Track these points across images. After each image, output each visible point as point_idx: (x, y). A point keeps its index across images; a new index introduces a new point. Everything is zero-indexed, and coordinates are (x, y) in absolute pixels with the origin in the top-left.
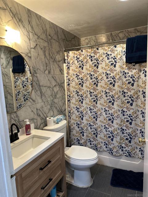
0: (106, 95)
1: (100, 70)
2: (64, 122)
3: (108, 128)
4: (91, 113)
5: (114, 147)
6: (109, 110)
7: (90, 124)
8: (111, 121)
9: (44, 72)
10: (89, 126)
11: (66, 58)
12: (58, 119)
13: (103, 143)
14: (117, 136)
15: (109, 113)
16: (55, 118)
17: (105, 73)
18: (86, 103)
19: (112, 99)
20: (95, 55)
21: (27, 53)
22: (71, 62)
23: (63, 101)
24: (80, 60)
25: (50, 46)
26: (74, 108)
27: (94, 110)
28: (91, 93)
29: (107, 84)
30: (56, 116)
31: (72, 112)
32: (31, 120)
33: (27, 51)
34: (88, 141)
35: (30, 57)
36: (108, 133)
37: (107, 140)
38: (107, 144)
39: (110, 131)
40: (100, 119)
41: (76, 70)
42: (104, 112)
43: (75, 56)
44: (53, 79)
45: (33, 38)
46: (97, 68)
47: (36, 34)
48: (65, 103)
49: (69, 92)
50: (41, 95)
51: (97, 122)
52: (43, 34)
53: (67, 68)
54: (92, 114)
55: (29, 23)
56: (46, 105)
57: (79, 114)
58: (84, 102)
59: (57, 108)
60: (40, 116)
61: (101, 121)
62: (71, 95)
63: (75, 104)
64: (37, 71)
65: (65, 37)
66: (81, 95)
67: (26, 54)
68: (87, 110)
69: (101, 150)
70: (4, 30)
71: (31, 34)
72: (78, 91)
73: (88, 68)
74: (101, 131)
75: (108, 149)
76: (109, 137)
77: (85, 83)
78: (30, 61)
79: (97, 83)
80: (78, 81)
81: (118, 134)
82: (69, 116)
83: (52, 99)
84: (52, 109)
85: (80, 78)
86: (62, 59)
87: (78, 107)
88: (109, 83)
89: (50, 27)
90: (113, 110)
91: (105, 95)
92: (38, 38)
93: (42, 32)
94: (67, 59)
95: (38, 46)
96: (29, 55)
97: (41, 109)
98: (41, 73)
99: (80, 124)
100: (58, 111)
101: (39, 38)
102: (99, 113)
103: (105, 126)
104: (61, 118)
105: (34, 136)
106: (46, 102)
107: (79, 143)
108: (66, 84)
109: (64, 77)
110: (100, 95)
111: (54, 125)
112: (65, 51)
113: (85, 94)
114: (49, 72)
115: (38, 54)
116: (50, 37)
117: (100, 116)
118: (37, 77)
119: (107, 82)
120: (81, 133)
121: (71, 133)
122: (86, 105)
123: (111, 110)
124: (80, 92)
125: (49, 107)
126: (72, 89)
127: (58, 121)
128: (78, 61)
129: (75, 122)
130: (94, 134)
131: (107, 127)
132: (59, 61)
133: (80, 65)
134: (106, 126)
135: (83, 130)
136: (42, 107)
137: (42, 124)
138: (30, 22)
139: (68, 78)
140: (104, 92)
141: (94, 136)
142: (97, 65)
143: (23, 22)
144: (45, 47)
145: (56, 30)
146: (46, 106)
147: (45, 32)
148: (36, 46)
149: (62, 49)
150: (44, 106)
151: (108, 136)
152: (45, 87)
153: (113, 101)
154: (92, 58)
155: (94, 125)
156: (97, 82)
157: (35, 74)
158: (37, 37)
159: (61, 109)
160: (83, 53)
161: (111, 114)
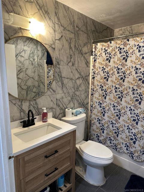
0: (133, 92)
1: (129, 63)
2: (83, 115)
3: (131, 129)
4: (114, 110)
5: (135, 151)
6: (135, 110)
7: (112, 121)
8: (136, 121)
9: (67, 63)
10: (111, 124)
11: (94, 50)
12: (77, 112)
13: (124, 144)
14: (141, 139)
15: (135, 113)
16: (74, 111)
17: (134, 67)
18: (110, 99)
19: (139, 97)
20: (125, 47)
21: (51, 45)
22: (99, 54)
23: (86, 94)
24: (108, 53)
25: (76, 38)
26: (97, 103)
27: (118, 108)
28: (116, 88)
29: (136, 80)
30: (76, 109)
31: (94, 106)
32: (50, 109)
33: (51, 43)
34: (108, 139)
35: (54, 49)
36: (130, 134)
37: (129, 142)
38: (128, 146)
39: (134, 133)
40: (124, 118)
41: (103, 63)
42: (129, 110)
43: (104, 48)
44: (76, 72)
45: (59, 30)
46: (126, 61)
47: (62, 26)
48: (89, 97)
49: (94, 85)
50: (62, 86)
51: (120, 121)
52: (69, 26)
53: (93, 60)
55: (55, 15)
56: (67, 96)
57: (101, 110)
58: (108, 97)
59: (78, 101)
60: (59, 106)
61: (124, 120)
62: (95, 89)
63: (98, 99)
64: (59, 63)
65: (95, 28)
66: (105, 90)
67: (50, 45)
68: (110, 106)
69: (121, 152)
70: (28, 22)
71: (56, 26)
72: (103, 85)
73: (116, 60)
74: (123, 131)
75: (129, 151)
76: (132, 139)
77: (111, 77)
78: (53, 52)
79: (124, 78)
80: (104, 74)
81: (142, 138)
82: (91, 110)
83: (74, 91)
84: (73, 101)
85: (106, 72)
86: (89, 51)
87: (101, 102)
88: (138, 79)
89: (79, 19)
90: (139, 110)
91: (132, 92)
92: (64, 30)
93: (69, 23)
94: (95, 52)
95: (63, 37)
96: (53, 46)
97: (61, 100)
98: (65, 64)
99: (101, 119)
100: (79, 104)
101: (65, 30)
102: (123, 111)
103: (128, 126)
104: (81, 111)
105: (50, 125)
106: (66, 94)
107: (98, 139)
108: (91, 77)
109: (89, 70)
110: (126, 92)
111: (72, 117)
112: (94, 43)
113: (109, 89)
114: (73, 64)
115: (63, 46)
116: (77, 29)
117: (123, 115)
118: (59, 68)
119: (136, 77)
120: (102, 129)
121: (91, 127)
122: (109, 101)
123: (137, 109)
125: (69, 98)
126: (96, 83)
127: (77, 113)
128: (106, 53)
129: (97, 118)
130: (116, 133)
132: (86, 53)
133: (107, 58)
134: (130, 126)
135: (104, 127)
136: (62, 98)
137: (61, 114)
138: (57, 13)
139: (93, 71)
140: (131, 89)
141: (115, 135)
142: (126, 58)
143: (49, 14)
144: (71, 39)
145: (85, 21)
146: (66, 98)
147: (72, 23)
148: (61, 38)
149: (91, 41)
150: (64, 97)
151: (130, 137)
152: (67, 78)
153: (140, 100)
154: (120, 50)
155: (116, 124)
156: (124, 76)
157: (58, 66)
158: (63, 28)
159: (83, 102)
160: (112, 45)
161: (136, 114)
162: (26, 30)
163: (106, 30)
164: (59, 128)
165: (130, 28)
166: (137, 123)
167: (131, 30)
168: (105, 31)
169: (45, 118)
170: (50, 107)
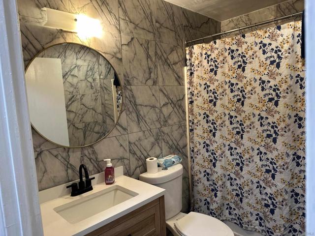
0: (261, 123)
1: (248, 74)
2: (178, 167)
3: (265, 188)
4: (231, 154)
5: (275, 227)
6: (268, 152)
7: (229, 175)
8: (271, 173)
9: (144, 82)
10: (228, 180)
11: (188, 57)
12: (166, 162)
13: (254, 215)
14: (283, 205)
15: (268, 159)
16: (162, 161)
17: (258, 80)
18: (222, 137)
19: (272, 130)
20: (239, 48)
21: (115, 53)
22: (197, 62)
23: (181, 131)
24: (212, 59)
25: (157, 40)
26: (200, 144)
27: (237, 151)
28: (231, 117)
29: (263, 102)
30: (165, 157)
31: (195, 150)
32: (119, 159)
33: (115, 50)
34: (226, 206)
35: (121, 60)
36: (264, 197)
37: (262, 210)
38: (261, 219)
39: (269, 195)
40: (249, 169)
41: (205, 76)
42: (258, 154)
43: (204, 52)
44: (161, 95)
45: (126, 29)
46: (244, 70)
47: (131, 22)
48: (186, 135)
49: (193, 114)
50: (138, 120)
51: (243, 173)
52: (144, 21)
53: (189, 73)
54: (233, 157)
55: (119, 5)
56: (147, 136)
57: (209, 156)
58: (218, 134)
59: (168, 143)
60: (135, 154)
61: (250, 173)
62: (195, 121)
63: (203, 138)
64: (131, 82)
65: (188, 21)
66: (212, 121)
67: (113, 54)
68: (223, 149)
69: (249, 229)
70: (73, 19)
71: (122, 22)
72: (208, 113)
73: (226, 71)
74: (250, 192)
75: (264, 228)
76: (267, 206)
77: (221, 99)
78: (119, 65)
79: (242, 100)
80: (208, 95)
81: (284, 203)
82: (192, 158)
83: (159, 126)
84: (158, 143)
85: (211, 90)
86: (181, 59)
87: (208, 142)
88: (267, 99)
89: (159, 9)
90: (275, 153)
91: (259, 123)
92: (135, 28)
93: (143, 17)
94: (190, 59)
95: (135, 40)
96: (119, 56)
97: (137, 143)
98: (140, 84)
99: (210, 173)
100: (171, 147)
101: (137, 28)
102: (247, 156)
103: (258, 182)
104: (173, 160)
106: (146, 133)
107: (208, 209)
108: (187, 102)
109: (183, 90)
110: (248, 123)
111: (159, 171)
112: (187, 45)
113: (219, 120)
114: (154, 82)
115: (135, 54)
116: (158, 25)
117: (248, 163)
118: (131, 90)
119: (263, 97)
120: (213, 190)
121: (195, 187)
122: (221, 140)
123: (271, 152)
124: (210, 115)
125: (152, 139)
126: (196, 110)
127: (166, 164)
128: (208, 61)
129: (202, 170)
130: (237, 195)
131: (263, 185)
132: (175, 64)
133: (212, 67)
134: (261, 183)
135: (216, 187)
136: (139, 139)
137: (139, 167)
138: (122, 3)
139: (190, 91)
140: (257, 117)
141: (237, 199)
142: (243, 65)
143: (108, 5)
144: (148, 42)
145: (171, 12)
146: (146, 139)
147: (149, 16)
148: (131, 42)
149: (182, 43)
150: (143, 138)
151: (264, 202)
152: (146, 106)
153: (274, 136)
154: (232, 53)
155: (237, 179)
156: (243, 96)
157: (129, 87)
158: (133, 26)
159: (176, 144)
160: (217, 46)
161: (270, 160)
162: (72, 32)
163: (206, 23)
164: (133, 194)
165: (246, 18)
166: (273, 177)
167: (249, 20)
168: (205, 25)
169: (110, 176)
170: (119, 157)
